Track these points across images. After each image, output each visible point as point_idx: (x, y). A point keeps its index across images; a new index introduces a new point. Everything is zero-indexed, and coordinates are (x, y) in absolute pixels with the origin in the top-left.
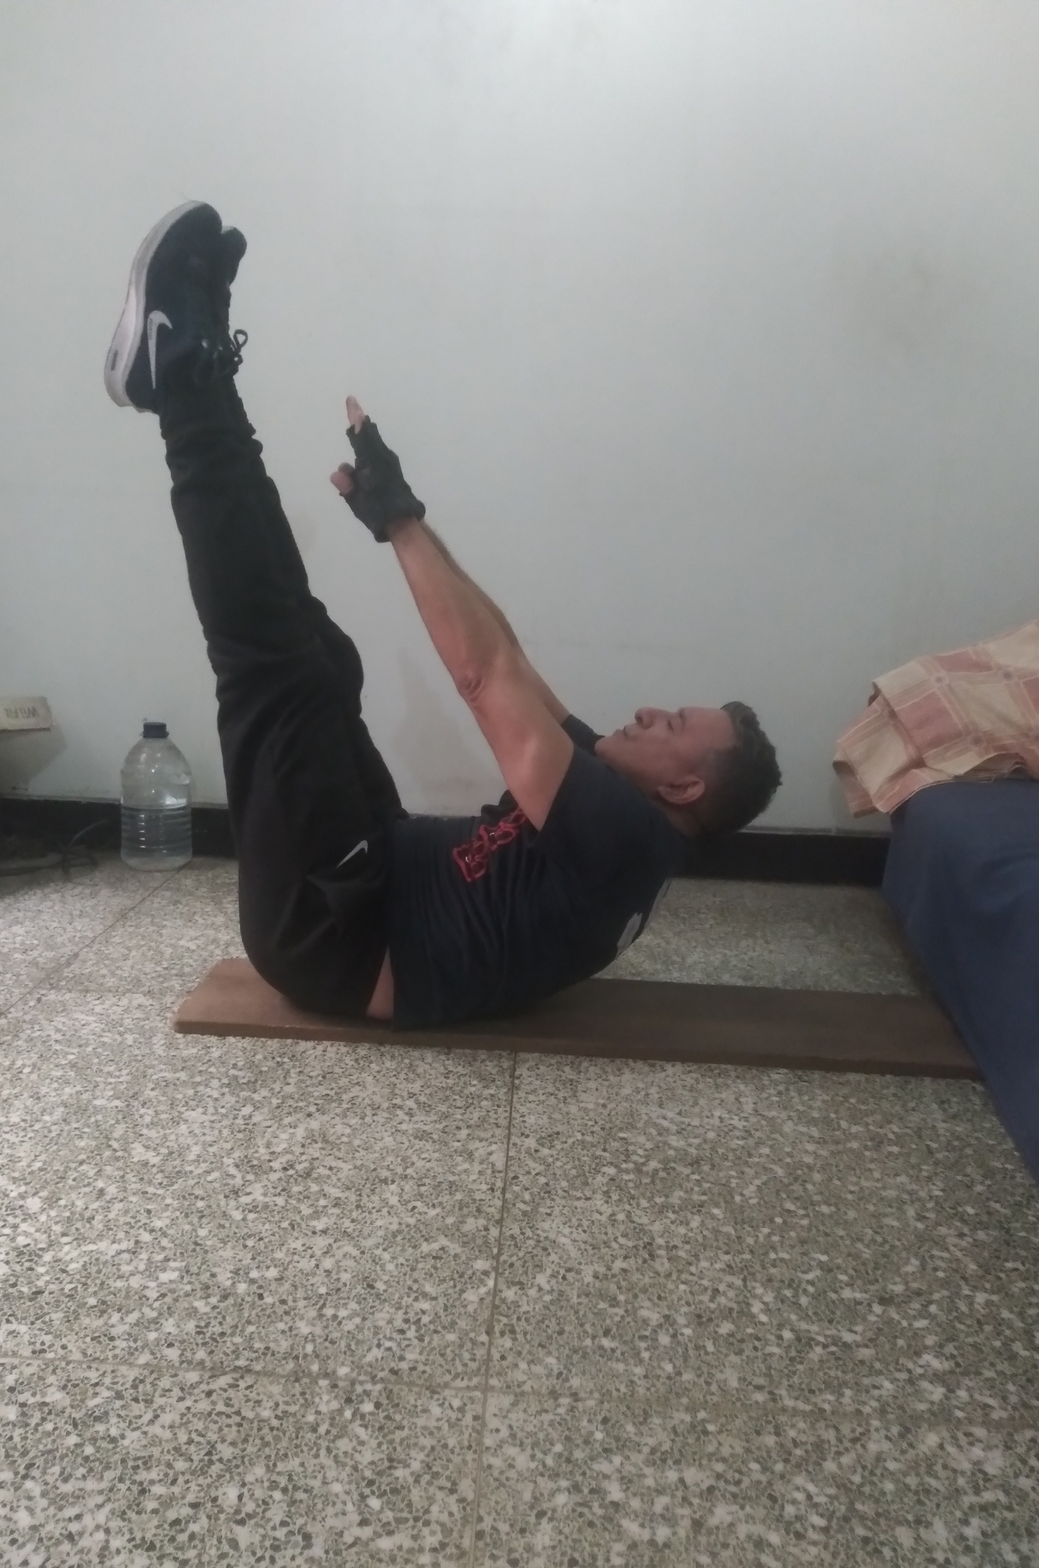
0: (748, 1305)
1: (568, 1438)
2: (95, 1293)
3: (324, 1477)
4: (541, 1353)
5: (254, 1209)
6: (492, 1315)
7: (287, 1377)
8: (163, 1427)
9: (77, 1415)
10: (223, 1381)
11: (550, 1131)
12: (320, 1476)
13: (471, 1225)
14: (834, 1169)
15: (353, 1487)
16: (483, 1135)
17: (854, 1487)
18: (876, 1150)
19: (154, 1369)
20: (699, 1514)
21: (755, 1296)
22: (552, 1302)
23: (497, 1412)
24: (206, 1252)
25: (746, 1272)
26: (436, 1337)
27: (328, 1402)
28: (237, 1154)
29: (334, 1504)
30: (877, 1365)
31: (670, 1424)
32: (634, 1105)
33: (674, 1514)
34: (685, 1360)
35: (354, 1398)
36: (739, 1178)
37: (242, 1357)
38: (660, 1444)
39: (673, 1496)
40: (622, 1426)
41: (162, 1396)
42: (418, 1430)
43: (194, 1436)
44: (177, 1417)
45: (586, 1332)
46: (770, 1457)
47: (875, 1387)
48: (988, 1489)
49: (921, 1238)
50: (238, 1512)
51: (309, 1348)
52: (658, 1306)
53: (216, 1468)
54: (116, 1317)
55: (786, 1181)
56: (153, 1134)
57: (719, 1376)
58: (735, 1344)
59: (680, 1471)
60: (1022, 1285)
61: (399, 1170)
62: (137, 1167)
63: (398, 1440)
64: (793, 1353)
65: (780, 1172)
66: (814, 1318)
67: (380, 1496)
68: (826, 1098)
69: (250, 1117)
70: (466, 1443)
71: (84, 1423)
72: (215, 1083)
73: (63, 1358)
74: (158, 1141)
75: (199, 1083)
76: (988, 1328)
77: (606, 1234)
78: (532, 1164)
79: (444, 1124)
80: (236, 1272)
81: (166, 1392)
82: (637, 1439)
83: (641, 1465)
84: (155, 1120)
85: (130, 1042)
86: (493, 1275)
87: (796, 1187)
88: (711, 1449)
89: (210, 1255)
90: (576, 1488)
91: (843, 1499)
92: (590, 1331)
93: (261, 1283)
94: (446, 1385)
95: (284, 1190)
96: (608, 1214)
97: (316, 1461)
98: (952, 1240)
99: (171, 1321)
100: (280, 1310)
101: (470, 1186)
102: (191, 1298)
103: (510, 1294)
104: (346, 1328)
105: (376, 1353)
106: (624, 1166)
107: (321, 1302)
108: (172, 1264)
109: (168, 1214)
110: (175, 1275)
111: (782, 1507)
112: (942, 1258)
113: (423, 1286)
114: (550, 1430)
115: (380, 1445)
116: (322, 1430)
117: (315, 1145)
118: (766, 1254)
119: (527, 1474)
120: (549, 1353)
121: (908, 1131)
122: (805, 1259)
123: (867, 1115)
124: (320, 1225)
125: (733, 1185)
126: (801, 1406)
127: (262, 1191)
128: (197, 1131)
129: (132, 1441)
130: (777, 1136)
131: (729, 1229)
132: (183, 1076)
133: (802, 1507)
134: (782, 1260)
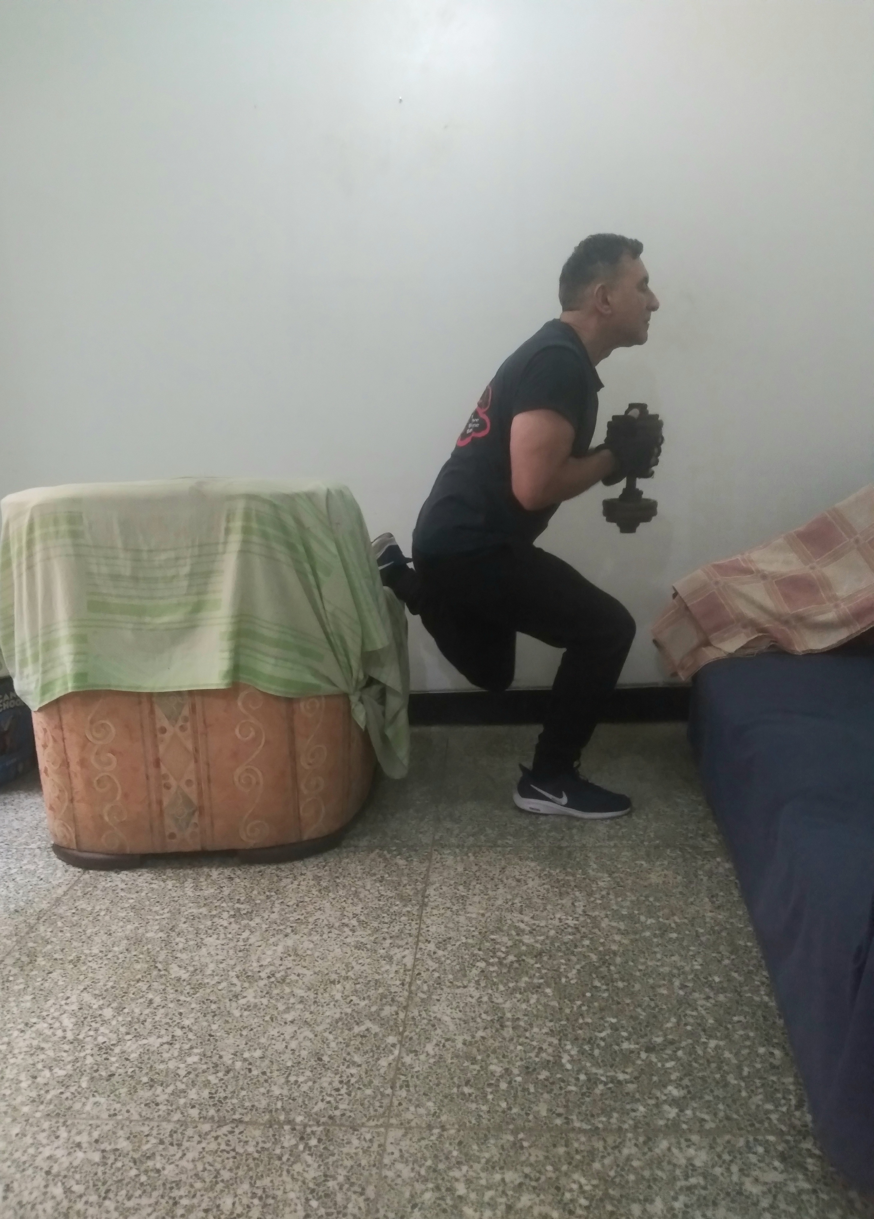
0: (560, 1057)
1: (436, 1156)
2: (147, 1074)
3: (285, 1189)
4: (424, 1099)
5: (248, 1008)
6: (396, 1074)
7: (264, 1124)
8: (188, 1161)
9: (136, 1156)
10: (225, 1129)
11: (445, 937)
12: (282, 1188)
13: (388, 1011)
14: (631, 953)
15: (302, 1194)
16: (400, 943)
17: (610, 1179)
18: (661, 937)
19: (183, 1123)
20: (511, 1201)
21: (566, 1051)
22: (435, 1063)
23: (393, 1141)
24: (216, 1041)
25: (562, 1034)
26: (359, 1092)
27: (290, 1139)
28: (238, 968)
29: (290, 1205)
30: (637, 1096)
31: (501, 1142)
32: (503, 913)
33: (496, 1202)
34: (515, 1100)
35: (305, 1136)
36: (566, 964)
37: (237, 1113)
38: (492, 1157)
39: (497, 1190)
40: (470, 1146)
41: (188, 1141)
42: (344, 1156)
43: (207, 1166)
44: (197, 1155)
45: (454, 1083)
46: (560, 1161)
47: (634, 1110)
48: (693, 1176)
49: (680, 1002)
50: (232, 1213)
51: (279, 1105)
52: (501, 1062)
53: (220, 1186)
54: (159, 1089)
55: (597, 964)
56: (184, 956)
57: (535, 1108)
58: (547, 1085)
59: (503, 1173)
60: (741, 1032)
61: (343, 973)
62: (174, 982)
63: (331, 1163)
64: (584, 1090)
65: (594, 957)
66: (601, 1064)
67: (318, 1199)
68: (634, 898)
69: (248, 939)
70: (372, 1163)
71: (141, 1161)
72: (225, 915)
73: (128, 1119)
74: (187, 962)
75: (214, 916)
76: (713, 1065)
77: (474, 1012)
78: (430, 962)
79: (375, 936)
80: (235, 1054)
81: (190, 1138)
82: (478, 1154)
83: (479, 1171)
84: (186, 946)
85: (170, 887)
86: (398, 1046)
87: (604, 969)
88: (523, 1158)
89: (218, 1043)
90: (438, 1188)
91: (602, 1187)
92: (457, 1082)
93: (251, 1060)
94: (363, 1125)
95: (267, 993)
96: (476, 998)
97: (280, 1179)
98: (701, 1002)
99: (194, 1090)
100: (262, 1079)
101: (389, 982)
102: (206, 1074)
103: (408, 1059)
104: (303, 1090)
105: (321, 1105)
106: (492, 960)
107: (287, 1072)
108: (195, 1051)
109: (193, 1015)
110: (196, 1059)
111: (563, 1194)
112: (692, 1016)
113: (353, 1057)
114: (425, 1151)
115: (319, 1166)
116: (285, 1159)
117: (289, 958)
118: (576, 1020)
119: (408, 1181)
120: (429, 1100)
121: (686, 921)
122: (602, 1022)
123: (659, 911)
124: (289, 1017)
125: (562, 970)
126: (586, 1126)
127: (253, 995)
128: (213, 953)
129: (170, 1171)
130: (596, 930)
131: (555, 1004)
132: (204, 910)
133: (575, 1193)
134: (587, 1024)
